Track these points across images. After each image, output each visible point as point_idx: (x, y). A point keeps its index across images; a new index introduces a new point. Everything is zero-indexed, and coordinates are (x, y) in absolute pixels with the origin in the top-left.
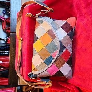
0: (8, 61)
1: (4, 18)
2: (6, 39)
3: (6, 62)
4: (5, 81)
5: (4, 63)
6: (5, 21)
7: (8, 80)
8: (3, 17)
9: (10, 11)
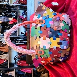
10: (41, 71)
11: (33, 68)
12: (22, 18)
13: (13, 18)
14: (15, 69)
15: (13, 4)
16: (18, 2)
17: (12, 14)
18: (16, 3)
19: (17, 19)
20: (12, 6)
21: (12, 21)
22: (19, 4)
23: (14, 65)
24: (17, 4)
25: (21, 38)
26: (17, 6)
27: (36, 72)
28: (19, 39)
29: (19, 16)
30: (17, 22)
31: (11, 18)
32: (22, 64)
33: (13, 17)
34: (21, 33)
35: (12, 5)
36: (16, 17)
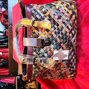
0: (7, 52)
1: (1, 11)
2: (4, 31)
3: (5, 54)
4: (6, 71)
5: (3, 54)
6: (3, 14)
7: (8, 70)
8: (1, 9)
9: (7, 4)
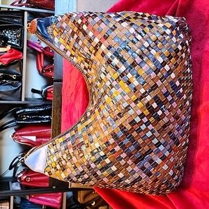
10: (87, 200)
11: (65, 194)
12: (36, 49)
13: (9, 47)
14: (12, 198)
15: (12, 5)
16: (25, 2)
17: (8, 34)
18: (20, 2)
19: (22, 51)
20: (9, 12)
21: (6, 54)
22: (28, 7)
23: (10, 183)
24: (24, 8)
25: (32, 105)
26: (23, 12)
27: (74, 203)
28: (27, 110)
29: (28, 42)
30: (22, 60)
31: (4, 45)
32: (34, 181)
33: (10, 44)
34: (34, 91)
35: (9, 9)
36: (20, 45)
